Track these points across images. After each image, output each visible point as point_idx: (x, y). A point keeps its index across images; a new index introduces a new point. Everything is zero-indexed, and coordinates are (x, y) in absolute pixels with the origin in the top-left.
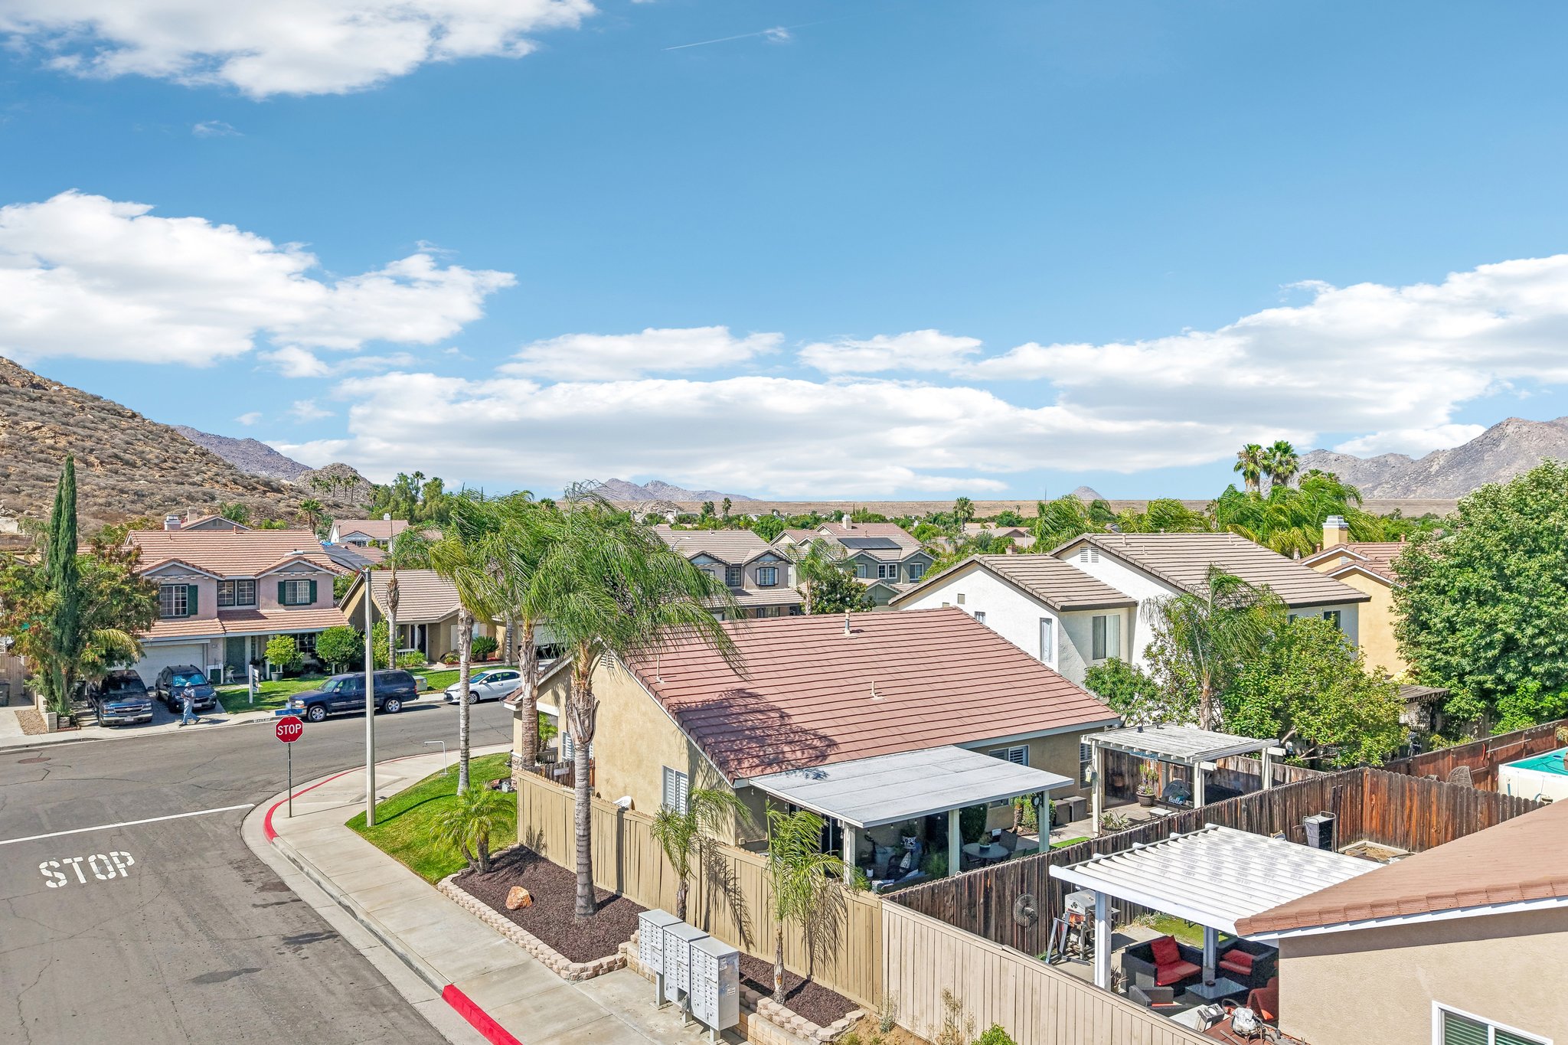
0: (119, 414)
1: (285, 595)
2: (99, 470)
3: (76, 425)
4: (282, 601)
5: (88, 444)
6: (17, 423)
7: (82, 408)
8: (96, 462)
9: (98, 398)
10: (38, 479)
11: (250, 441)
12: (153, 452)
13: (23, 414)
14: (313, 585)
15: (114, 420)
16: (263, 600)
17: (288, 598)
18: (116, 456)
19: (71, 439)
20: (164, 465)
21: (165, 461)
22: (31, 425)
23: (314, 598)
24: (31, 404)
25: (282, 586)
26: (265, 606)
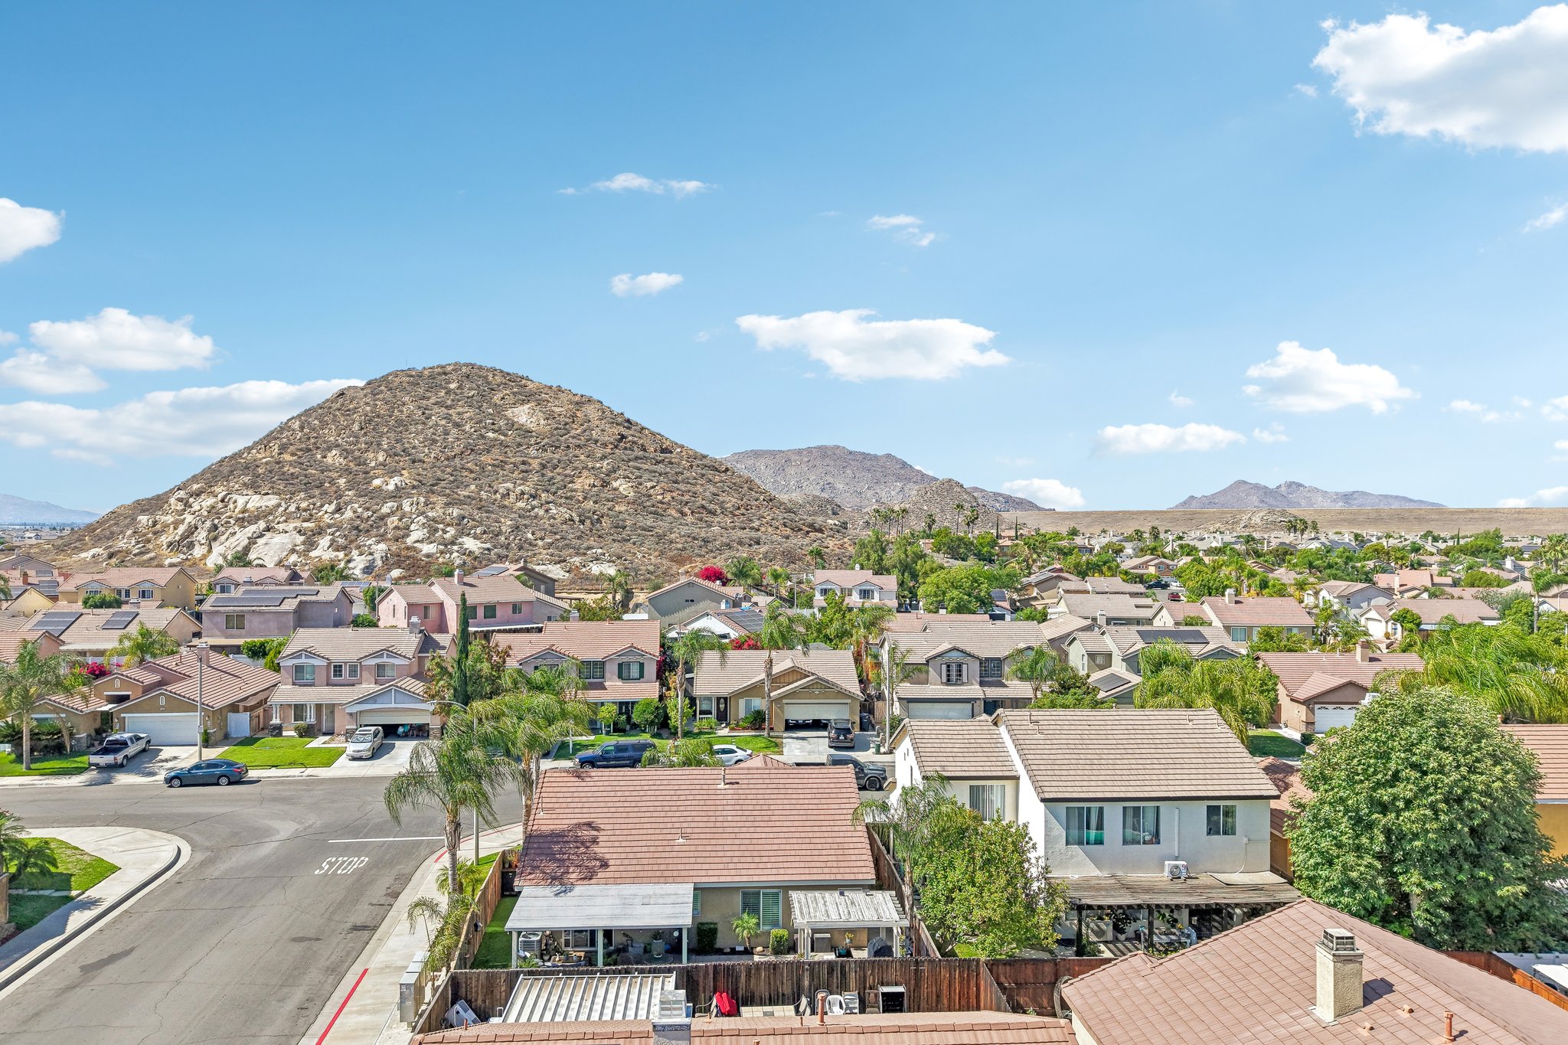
0: (717, 470)
1: (623, 674)
2: (690, 519)
3: (683, 481)
4: (620, 676)
5: (686, 498)
6: (641, 484)
7: (691, 466)
8: (689, 512)
9: (705, 457)
10: (644, 529)
11: (888, 456)
12: (731, 501)
13: (646, 476)
14: (642, 665)
15: (710, 473)
16: (607, 675)
17: (624, 675)
18: (703, 507)
19: (674, 494)
20: (737, 512)
21: (739, 508)
22: (649, 485)
23: (642, 675)
24: (654, 468)
25: (620, 665)
26: (611, 680)
